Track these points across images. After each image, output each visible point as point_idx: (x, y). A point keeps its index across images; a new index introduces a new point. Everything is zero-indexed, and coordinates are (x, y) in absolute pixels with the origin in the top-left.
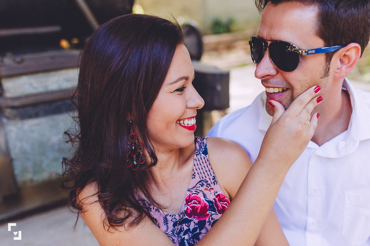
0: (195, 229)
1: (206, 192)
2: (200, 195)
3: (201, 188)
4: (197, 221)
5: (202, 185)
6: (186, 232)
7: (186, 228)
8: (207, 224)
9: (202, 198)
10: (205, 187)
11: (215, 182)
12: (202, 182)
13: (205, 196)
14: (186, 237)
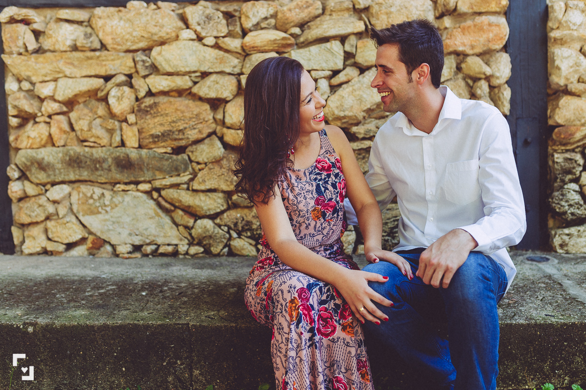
0: (325, 178)
1: (329, 157)
2: (326, 159)
3: (326, 155)
4: (326, 174)
5: (327, 154)
6: (320, 180)
7: (319, 178)
8: (332, 176)
9: (328, 161)
10: (329, 154)
11: (334, 152)
12: (327, 152)
13: (329, 160)
14: (321, 183)
